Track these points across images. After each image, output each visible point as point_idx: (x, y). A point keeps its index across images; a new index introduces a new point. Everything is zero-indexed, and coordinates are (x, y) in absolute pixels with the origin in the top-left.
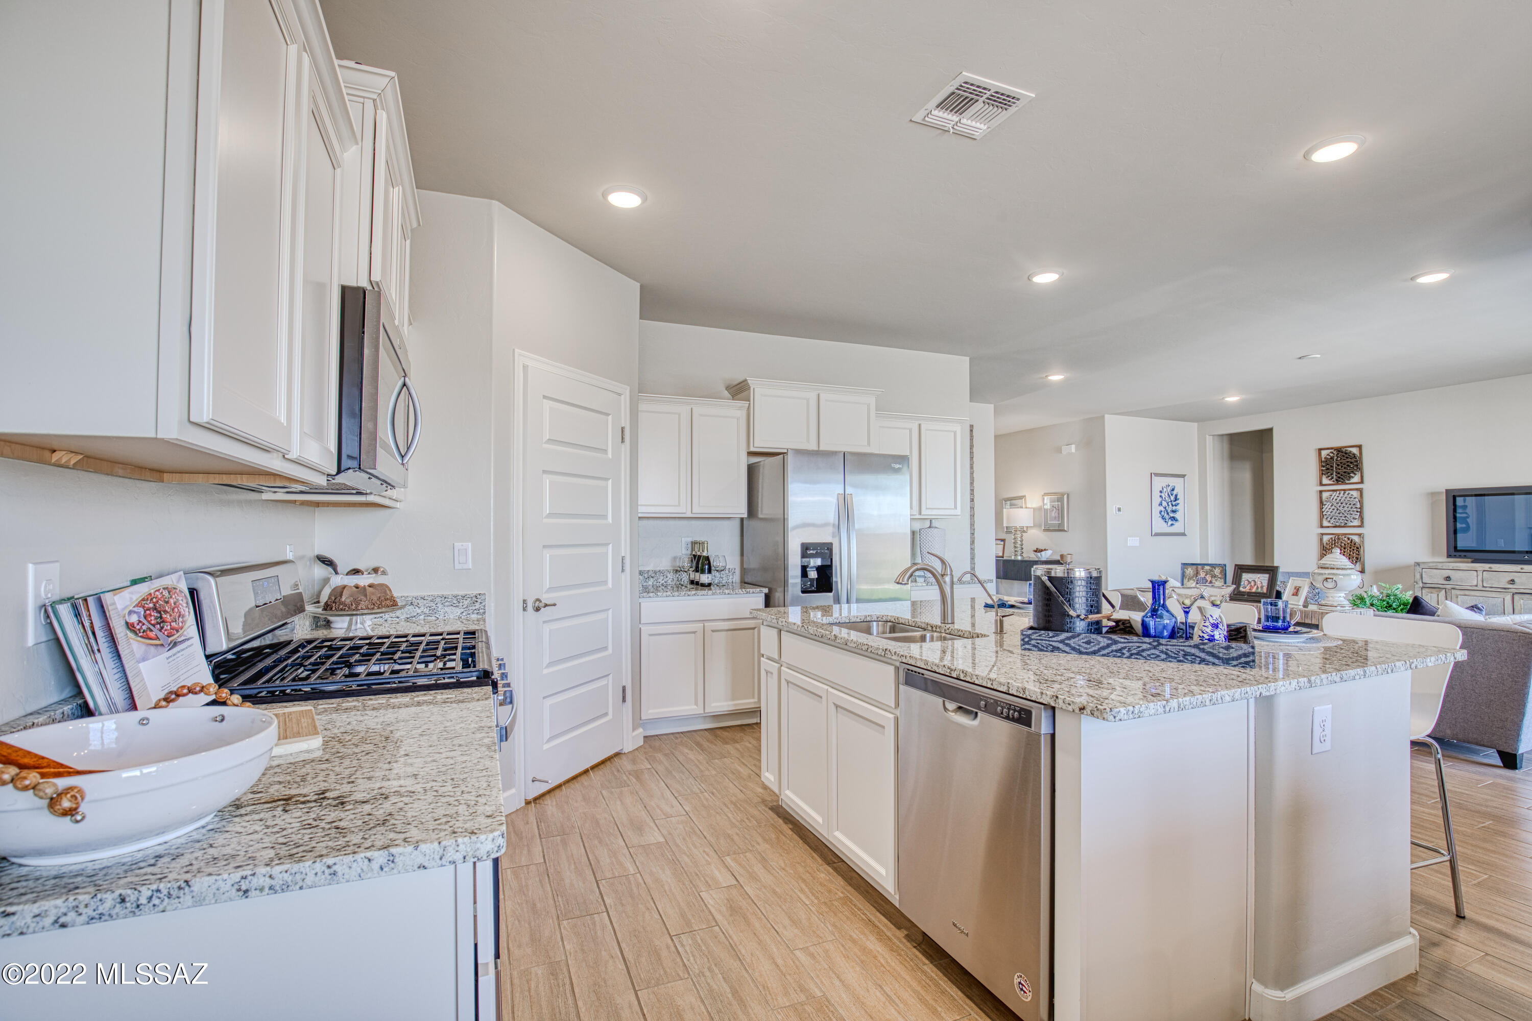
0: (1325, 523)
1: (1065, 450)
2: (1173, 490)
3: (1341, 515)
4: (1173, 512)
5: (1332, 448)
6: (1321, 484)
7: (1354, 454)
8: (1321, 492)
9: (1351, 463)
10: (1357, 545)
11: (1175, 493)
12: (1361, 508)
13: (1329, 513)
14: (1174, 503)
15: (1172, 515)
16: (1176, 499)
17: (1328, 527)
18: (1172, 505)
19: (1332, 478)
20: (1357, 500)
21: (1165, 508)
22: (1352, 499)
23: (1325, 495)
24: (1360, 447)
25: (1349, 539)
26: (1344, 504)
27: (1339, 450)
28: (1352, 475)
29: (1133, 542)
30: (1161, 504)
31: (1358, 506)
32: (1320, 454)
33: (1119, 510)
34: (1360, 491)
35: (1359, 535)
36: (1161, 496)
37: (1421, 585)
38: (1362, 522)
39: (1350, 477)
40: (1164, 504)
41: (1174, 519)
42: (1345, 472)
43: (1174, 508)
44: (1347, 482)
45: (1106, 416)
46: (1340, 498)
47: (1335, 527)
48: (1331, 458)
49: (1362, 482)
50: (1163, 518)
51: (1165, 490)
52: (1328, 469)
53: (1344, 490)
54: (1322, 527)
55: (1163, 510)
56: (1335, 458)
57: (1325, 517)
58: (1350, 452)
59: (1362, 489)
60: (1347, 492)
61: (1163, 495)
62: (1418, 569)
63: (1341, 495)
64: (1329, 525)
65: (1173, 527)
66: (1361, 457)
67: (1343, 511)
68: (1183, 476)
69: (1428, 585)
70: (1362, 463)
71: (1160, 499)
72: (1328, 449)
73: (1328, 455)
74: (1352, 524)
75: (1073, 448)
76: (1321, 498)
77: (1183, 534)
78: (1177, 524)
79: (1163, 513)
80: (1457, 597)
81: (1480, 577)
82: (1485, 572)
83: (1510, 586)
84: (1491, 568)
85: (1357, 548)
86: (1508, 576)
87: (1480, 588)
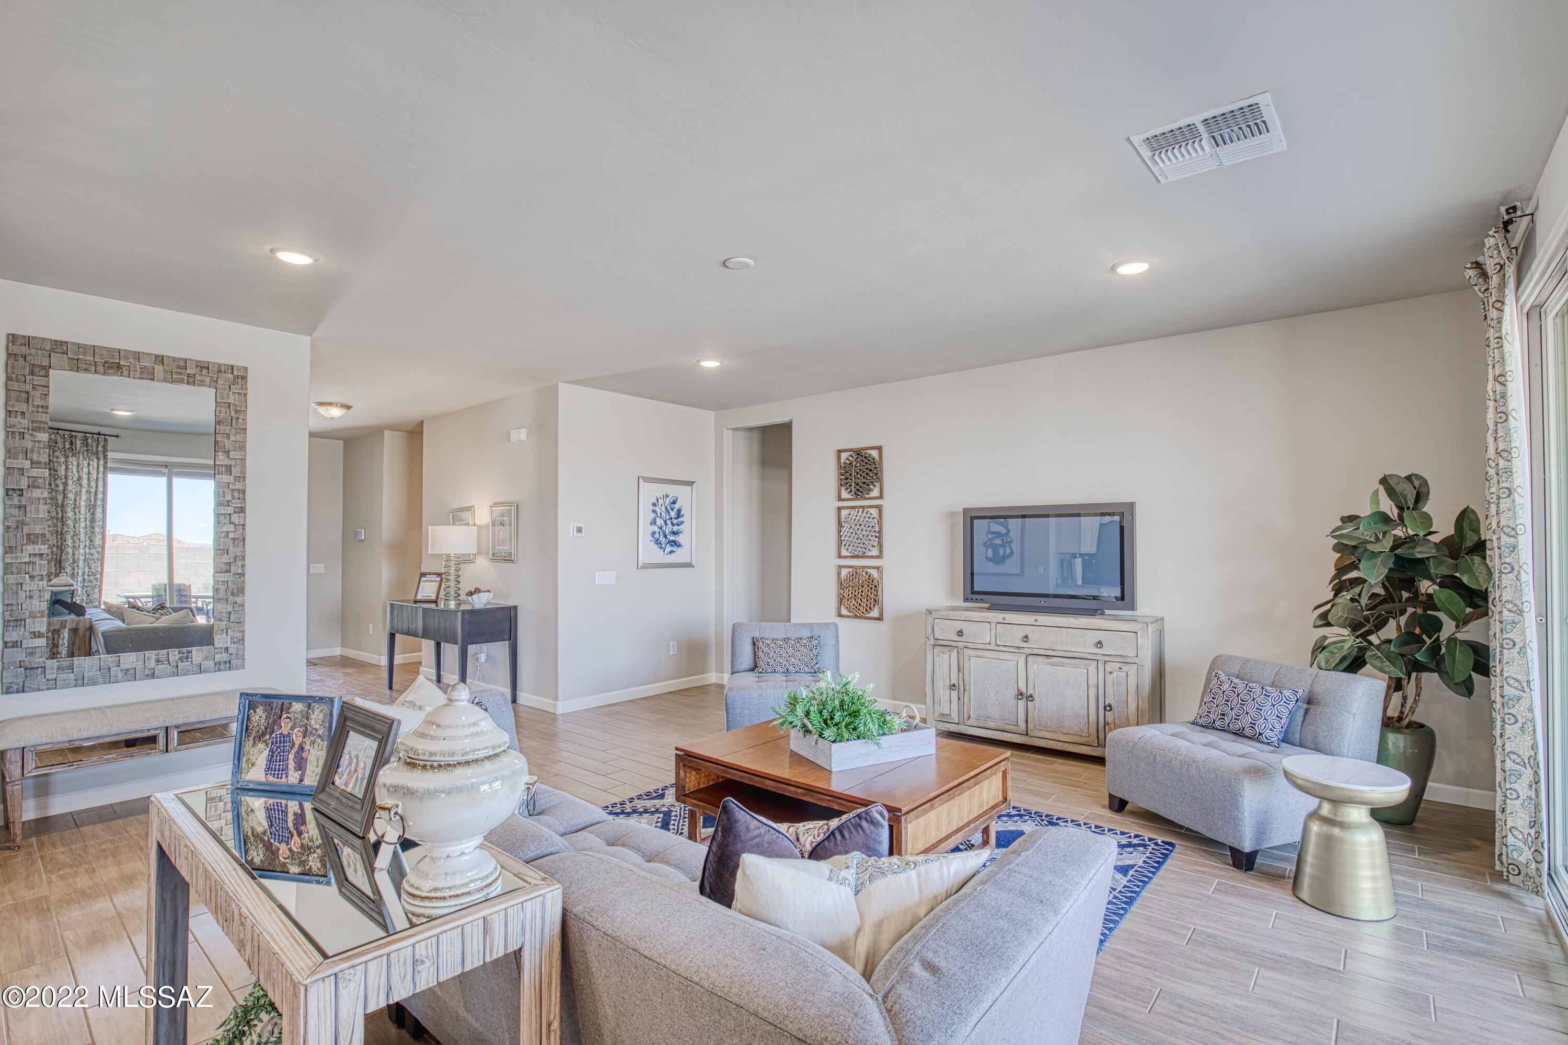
0: (844, 553)
1: (514, 435)
2: (674, 502)
3: (859, 541)
4: (674, 533)
5: (850, 450)
6: (840, 499)
7: (873, 459)
8: (839, 509)
9: (871, 470)
10: (875, 583)
11: (677, 506)
12: (880, 532)
13: (847, 538)
14: (675, 521)
15: (672, 538)
16: (679, 515)
17: (846, 557)
18: (673, 525)
19: (851, 491)
20: (876, 521)
21: (661, 528)
22: (871, 520)
23: (844, 513)
24: (880, 449)
25: (866, 573)
26: (862, 526)
27: (858, 453)
28: (871, 487)
29: (605, 578)
30: (654, 522)
31: (877, 529)
32: (839, 458)
33: (579, 530)
34: (879, 508)
35: (878, 568)
36: (654, 511)
37: (932, 641)
38: (881, 552)
39: (870, 490)
40: (660, 522)
41: (674, 543)
42: (864, 483)
43: (675, 528)
44: (866, 496)
45: (561, 385)
46: (858, 518)
47: (854, 557)
48: (851, 464)
49: (881, 497)
50: (657, 542)
51: (661, 501)
52: (847, 479)
53: (863, 507)
54: (840, 557)
55: (657, 530)
56: (854, 463)
57: (843, 543)
58: (870, 455)
59: (881, 506)
60: (866, 510)
61: (657, 509)
62: (930, 619)
63: (860, 513)
64: (848, 554)
65: (673, 555)
66: (881, 464)
67: (861, 536)
68: (691, 483)
69: (940, 642)
70: (882, 473)
71: (653, 515)
72: (847, 450)
73: (847, 459)
74: (870, 554)
75: (523, 434)
76: (839, 517)
77: (690, 565)
78: (679, 551)
79: (657, 536)
80: (970, 660)
81: (993, 632)
82: (998, 625)
83: (1024, 645)
84: (1004, 619)
85: (875, 586)
86: (1022, 631)
87: (993, 647)
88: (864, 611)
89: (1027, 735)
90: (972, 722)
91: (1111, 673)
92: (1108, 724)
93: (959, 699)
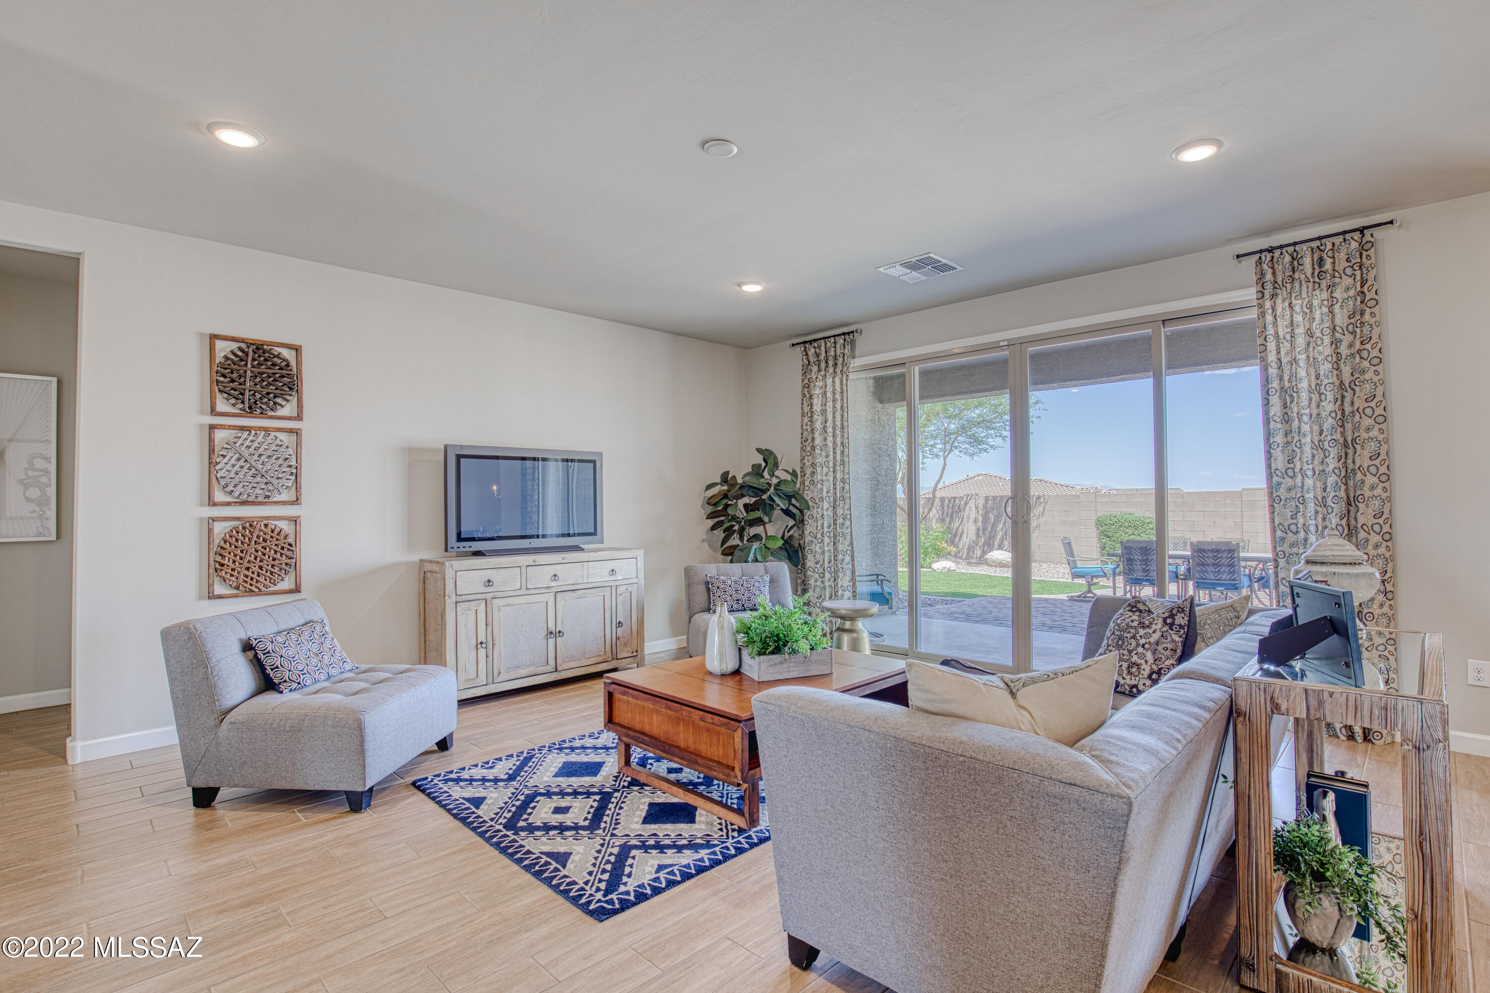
0: (219, 496)
3: (258, 479)
5: (243, 341)
6: (213, 411)
7: (286, 361)
8: (212, 427)
9: (280, 376)
10: (286, 539)
12: (297, 466)
13: (229, 475)
17: (228, 504)
19: (239, 401)
20: (289, 451)
22: (280, 449)
23: (219, 435)
24: (298, 349)
25: (266, 526)
26: (264, 458)
27: (259, 348)
28: (280, 400)
31: (292, 463)
32: (212, 348)
34: (296, 432)
35: (291, 519)
37: (454, 599)
38: (298, 494)
39: (277, 405)
42: (265, 393)
44: (272, 413)
46: (256, 445)
47: (244, 503)
48: (238, 359)
49: (299, 417)
52: (227, 381)
53: (266, 429)
54: (213, 504)
56: (246, 360)
57: (220, 483)
58: (279, 354)
59: (300, 430)
60: (271, 434)
62: (451, 573)
63: (260, 439)
64: (228, 499)
66: (299, 370)
67: (260, 472)
69: (464, 598)
70: (301, 382)
72: (233, 339)
73: (230, 351)
74: (279, 498)
76: (211, 440)
80: (499, 610)
81: (524, 576)
82: (528, 568)
83: (553, 584)
84: (534, 561)
85: (290, 545)
86: (551, 570)
87: (523, 592)
88: (267, 583)
89: (556, 671)
90: (504, 676)
91: (620, 595)
92: (619, 638)
93: (487, 656)
